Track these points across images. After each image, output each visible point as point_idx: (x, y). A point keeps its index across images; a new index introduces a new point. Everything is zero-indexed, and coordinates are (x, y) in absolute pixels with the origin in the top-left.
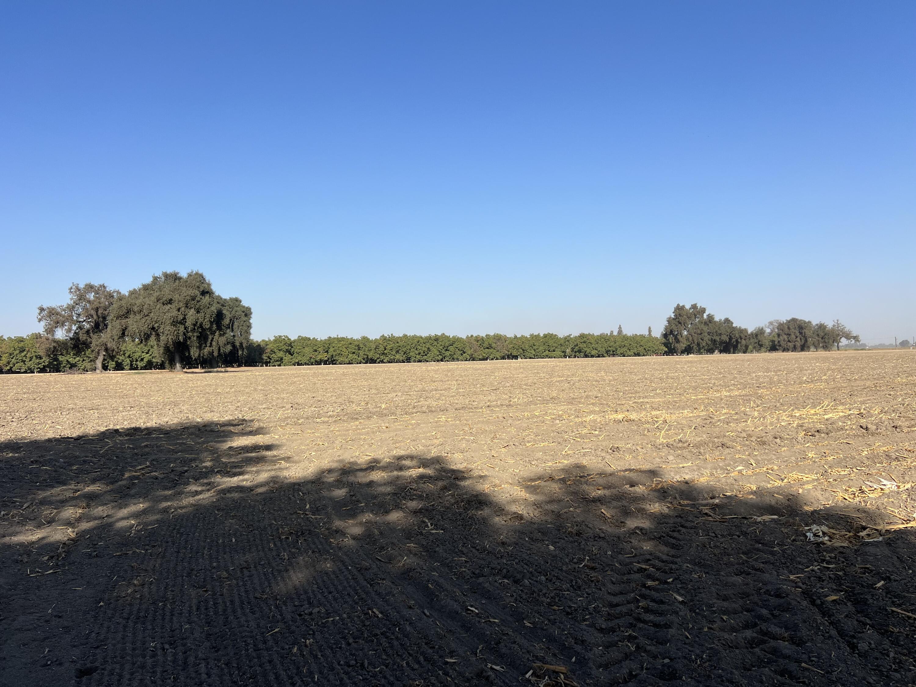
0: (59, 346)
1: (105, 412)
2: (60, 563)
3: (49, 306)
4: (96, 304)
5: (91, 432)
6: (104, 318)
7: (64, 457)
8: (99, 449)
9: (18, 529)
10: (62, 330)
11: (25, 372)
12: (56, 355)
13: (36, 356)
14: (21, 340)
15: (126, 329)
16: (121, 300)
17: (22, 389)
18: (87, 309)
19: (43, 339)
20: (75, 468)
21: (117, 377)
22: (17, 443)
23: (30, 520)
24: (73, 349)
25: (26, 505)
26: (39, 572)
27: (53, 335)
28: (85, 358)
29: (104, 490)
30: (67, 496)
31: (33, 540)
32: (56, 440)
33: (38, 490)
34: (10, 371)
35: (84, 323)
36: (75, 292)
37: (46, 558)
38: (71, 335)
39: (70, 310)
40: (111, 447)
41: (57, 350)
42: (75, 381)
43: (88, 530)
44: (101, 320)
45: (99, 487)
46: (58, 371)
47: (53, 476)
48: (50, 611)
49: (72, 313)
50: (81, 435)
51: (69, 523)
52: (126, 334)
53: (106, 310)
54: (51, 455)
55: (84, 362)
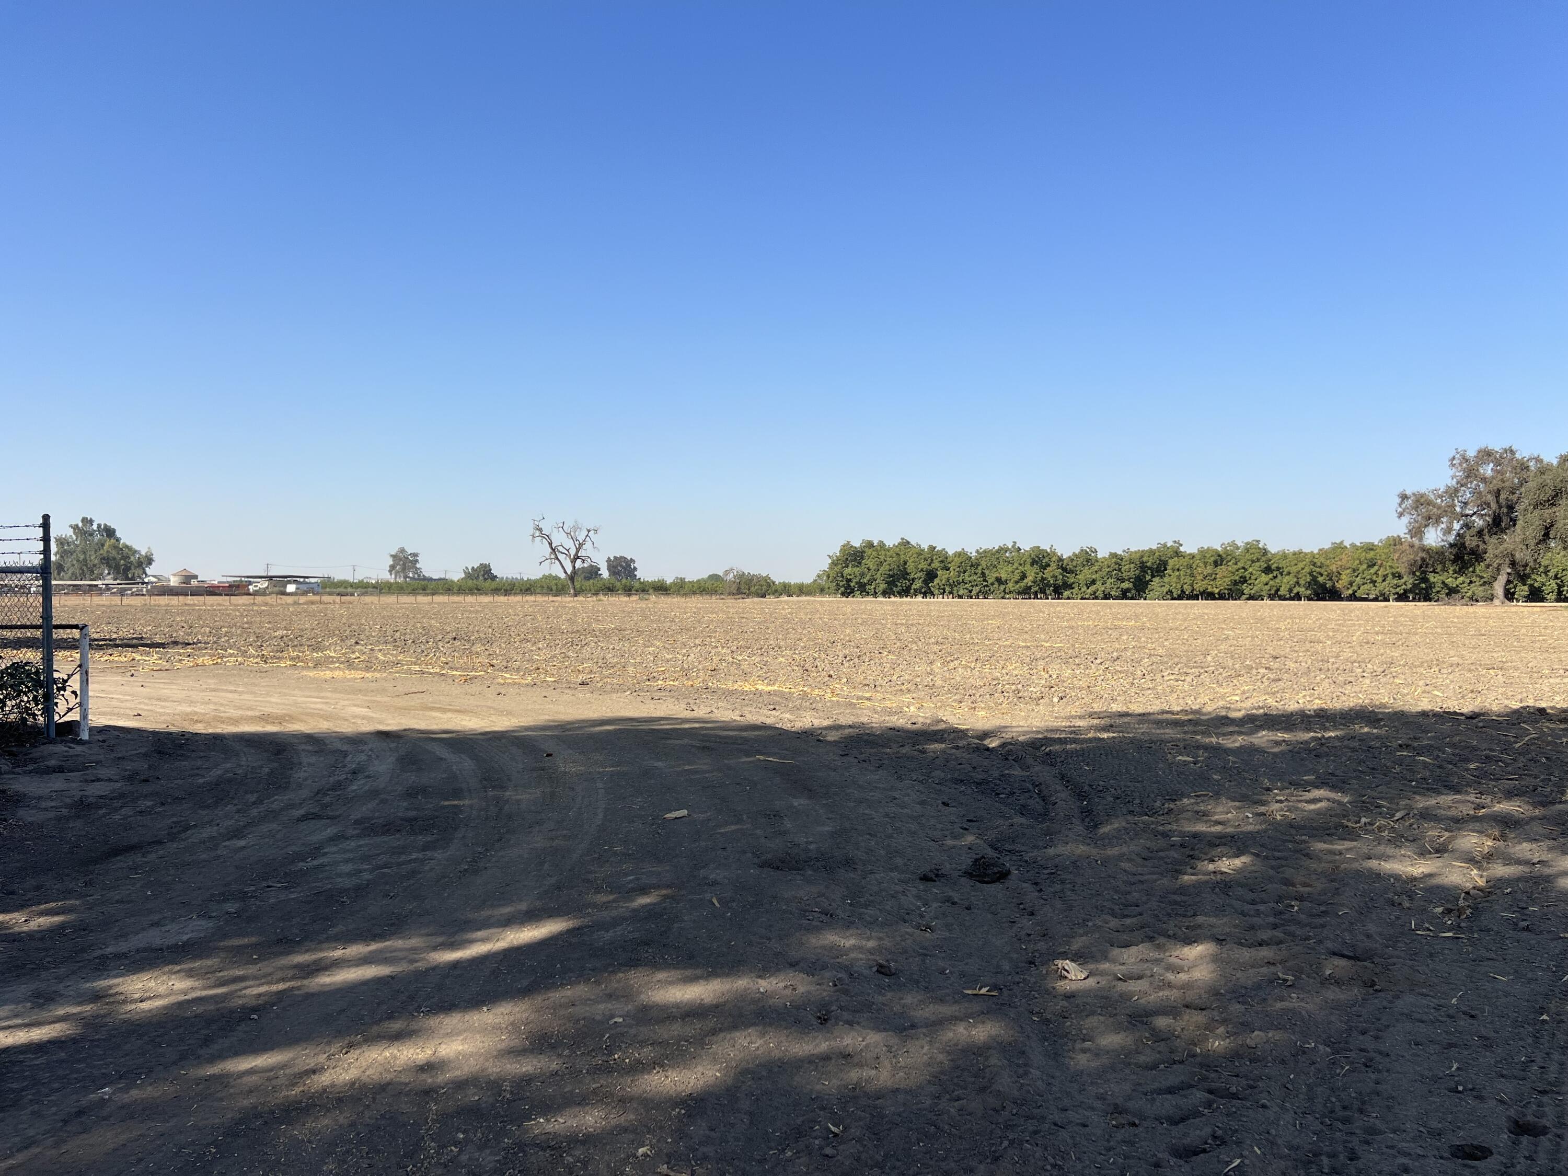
0: (1431, 557)
1: (1516, 674)
2: (1463, 925)
3: (1415, 491)
4: (1496, 484)
5: (1495, 708)
6: (1511, 508)
7: (1453, 745)
8: (1512, 739)
9: (1390, 850)
10: (1436, 530)
11: (1376, 599)
12: (1425, 572)
13: (1393, 574)
14: (1370, 548)
15: (1552, 526)
16: (1543, 473)
17: (1373, 626)
18: (1480, 493)
19: (1405, 547)
20: (1472, 766)
21: (1533, 613)
22: (1373, 712)
23: (1407, 840)
24: (1454, 562)
25: (1398, 815)
26: (1431, 930)
27: (1421, 539)
28: (1474, 579)
29: (1529, 814)
30: (1465, 813)
31: (1415, 874)
32: (1436, 715)
33: (1414, 793)
34: (1353, 598)
35: (1473, 518)
36: (1460, 464)
37: (1440, 910)
38: (1451, 538)
39: (1451, 497)
40: (1534, 739)
41: (1427, 565)
42: (1458, 617)
43: (1507, 879)
44: (1505, 510)
45: (1519, 806)
46: (1427, 598)
47: (1437, 774)
48: (1454, 1001)
49: (1453, 500)
50: (1477, 710)
51: (1471, 860)
52: (1551, 536)
53: (1513, 493)
54: (1429, 739)
55: (1472, 585)
